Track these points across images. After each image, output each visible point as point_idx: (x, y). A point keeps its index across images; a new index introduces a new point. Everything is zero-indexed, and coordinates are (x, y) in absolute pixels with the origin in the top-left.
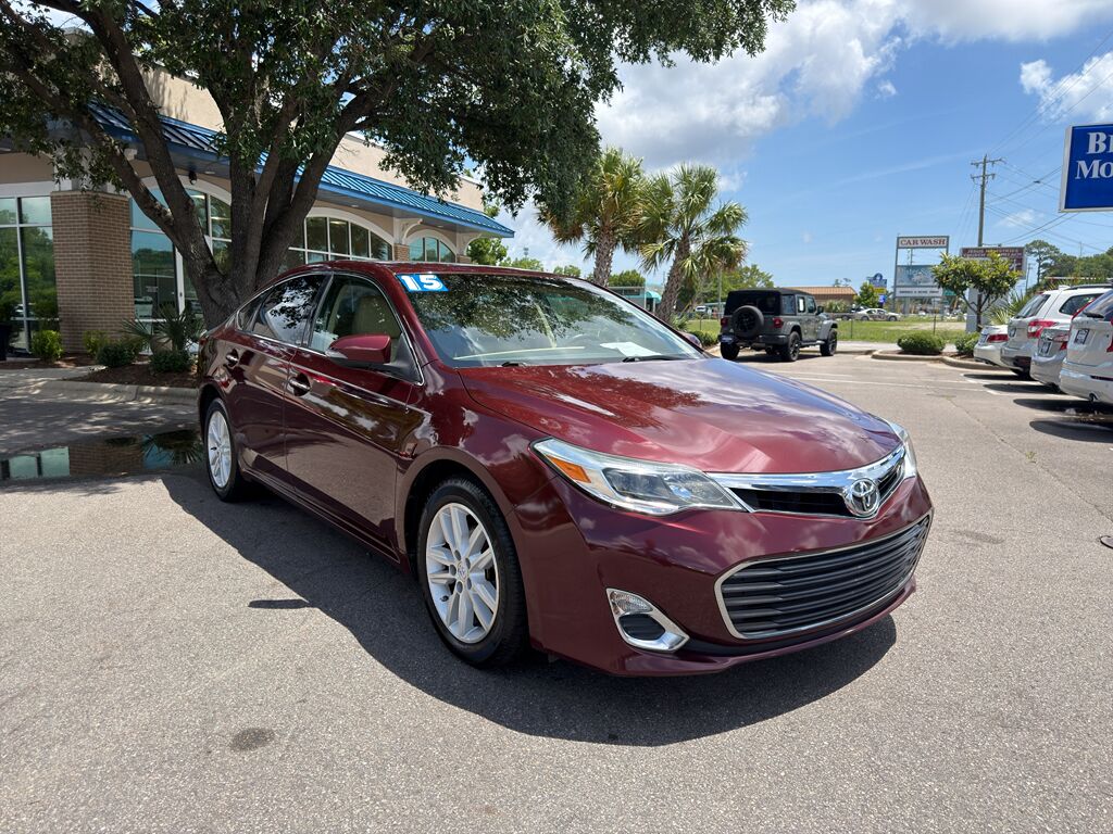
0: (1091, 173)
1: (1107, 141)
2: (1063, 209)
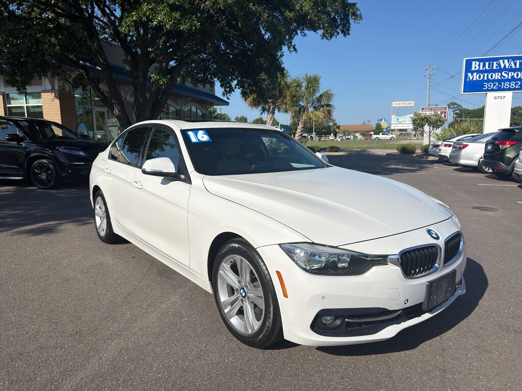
0: (473, 78)
1: (479, 65)
2: (462, 93)
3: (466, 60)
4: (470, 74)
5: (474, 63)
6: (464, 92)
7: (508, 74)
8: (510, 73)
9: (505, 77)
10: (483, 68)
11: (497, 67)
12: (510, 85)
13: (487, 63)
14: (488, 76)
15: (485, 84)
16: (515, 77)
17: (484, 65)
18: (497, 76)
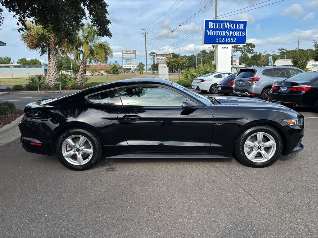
0: (210, 34)
1: (213, 25)
2: (204, 44)
3: (205, 21)
4: (208, 31)
5: (210, 23)
6: (205, 44)
7: (229, 33)
8: (230, 32)
9: (228, 34)
10: (215, 27)
11: (223, 27)
12: (230, 40)
13: (218, 24)
14: (218, 33)
15: (217, 39)
16: (233, 35)
17: (216, 26)
18: (223, 33)
